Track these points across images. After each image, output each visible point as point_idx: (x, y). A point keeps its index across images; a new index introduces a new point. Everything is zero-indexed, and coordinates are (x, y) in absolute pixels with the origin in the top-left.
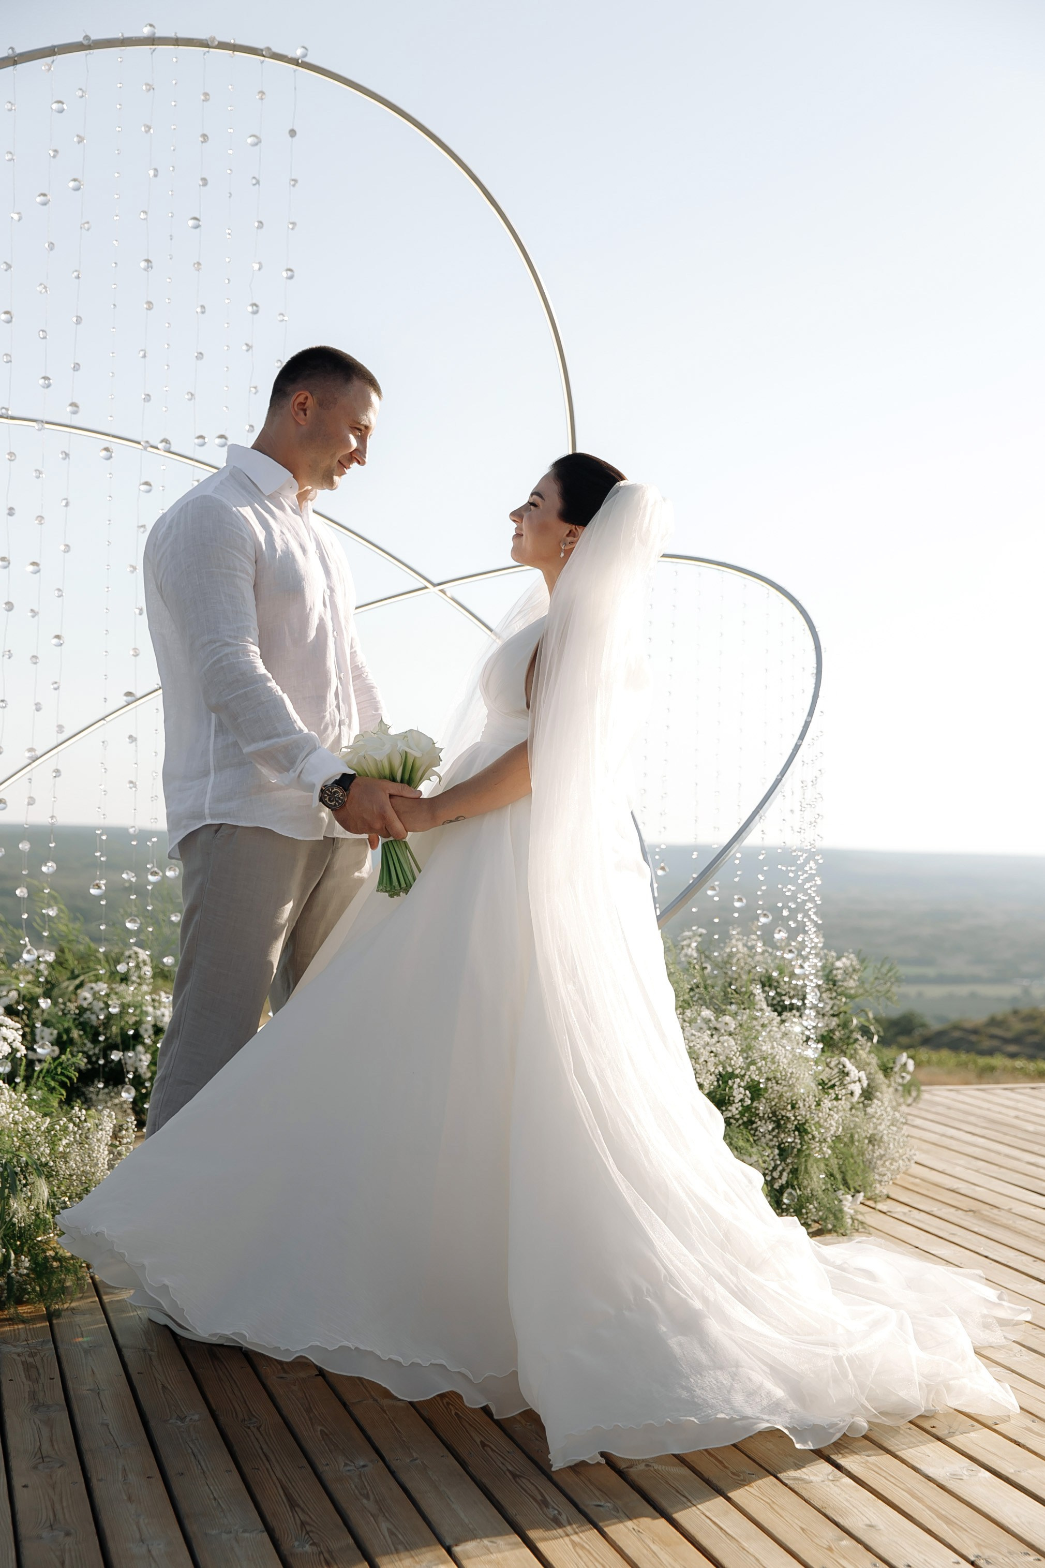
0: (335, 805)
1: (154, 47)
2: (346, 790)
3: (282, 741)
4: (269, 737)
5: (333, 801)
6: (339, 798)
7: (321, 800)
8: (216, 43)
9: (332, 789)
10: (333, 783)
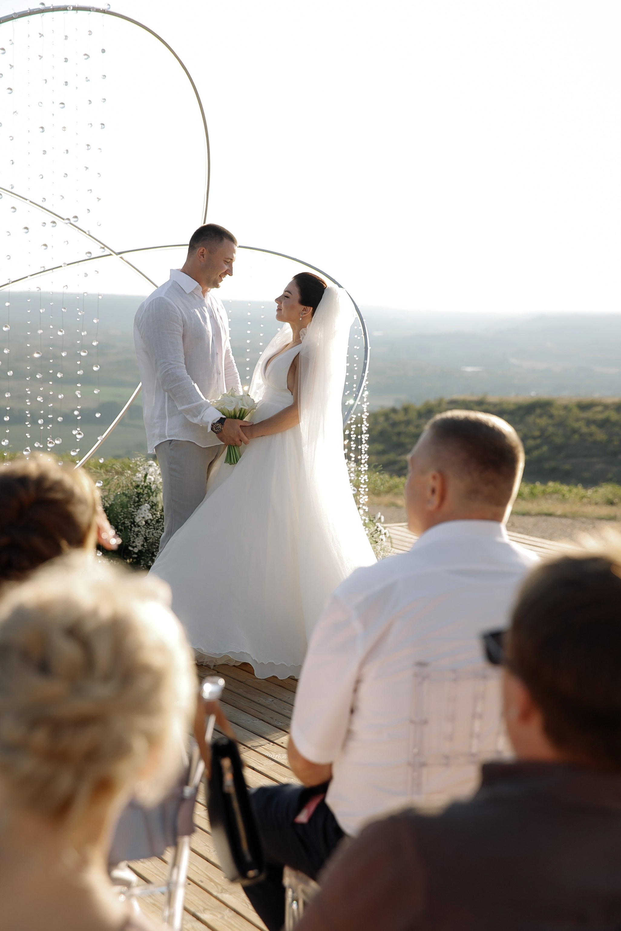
0: (218, 431)
1: (43, 14)
2: (222, 425)
3: (195, 404)
4: (190, 404)
5: (217, 430)
6: (220, 428)
7: (212, 429)
8: (71, 8)
9: (217, 424)
10: (217, 422)
